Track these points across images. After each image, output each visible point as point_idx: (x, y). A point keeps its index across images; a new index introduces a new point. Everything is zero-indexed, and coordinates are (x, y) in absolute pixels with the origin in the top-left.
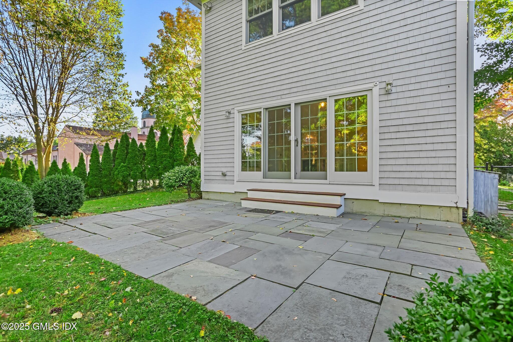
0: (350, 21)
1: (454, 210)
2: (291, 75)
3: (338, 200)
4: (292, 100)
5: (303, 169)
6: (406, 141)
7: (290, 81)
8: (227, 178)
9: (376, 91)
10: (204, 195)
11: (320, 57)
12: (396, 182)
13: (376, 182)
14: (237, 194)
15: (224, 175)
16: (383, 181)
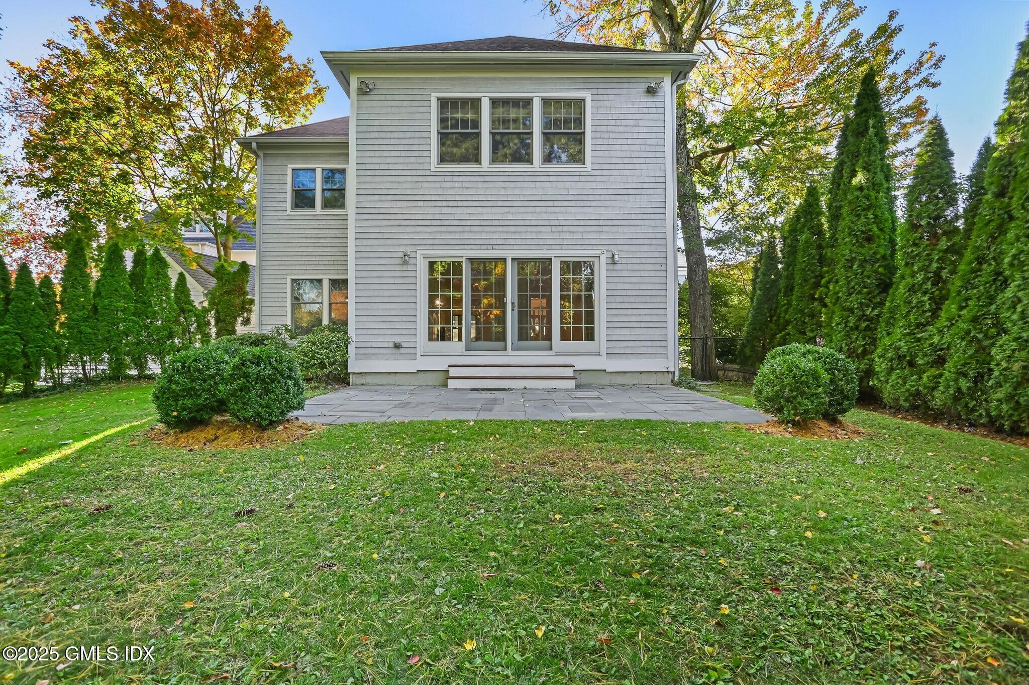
0: (577, 179)
1: (666, 374)
2: (507, 223)
3: (569, 372)
4: (509, 253)
5: (520, 339)
6: (630, 312)
7: (505, 229)
8: (402, 351)
9: (603, 259)
10: (352, 379)
11: (543, 210)
12: (622, 351)
13: (604, 351)
14: (420, 374)
15: (397, 346)
16: (611, 351)
